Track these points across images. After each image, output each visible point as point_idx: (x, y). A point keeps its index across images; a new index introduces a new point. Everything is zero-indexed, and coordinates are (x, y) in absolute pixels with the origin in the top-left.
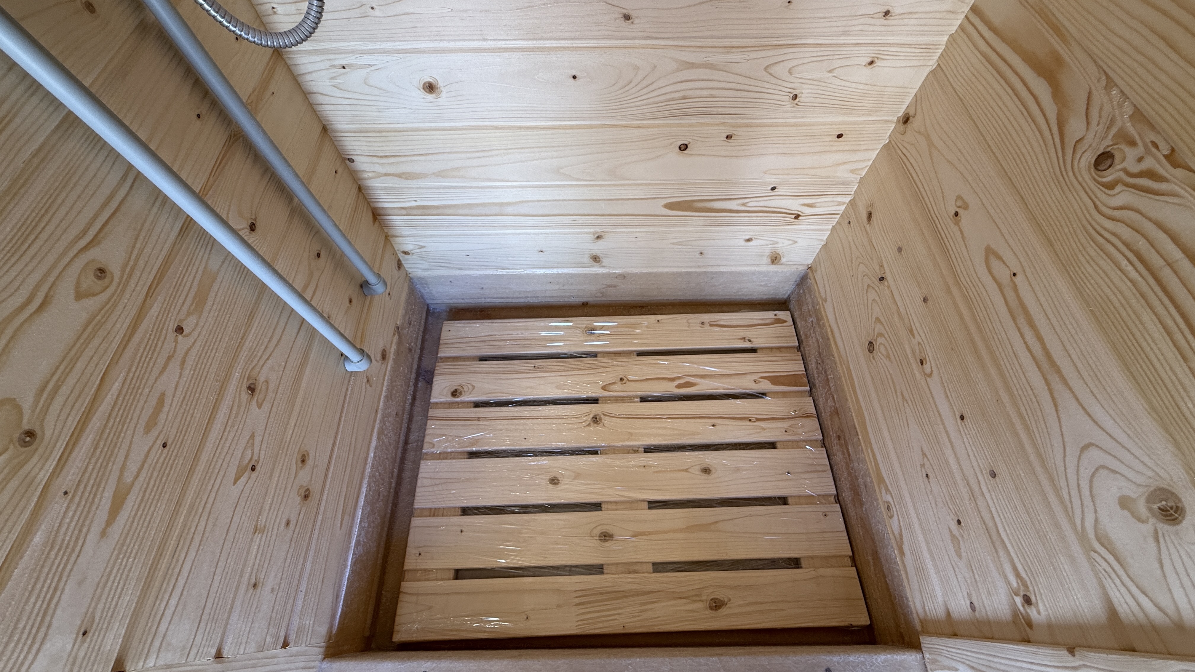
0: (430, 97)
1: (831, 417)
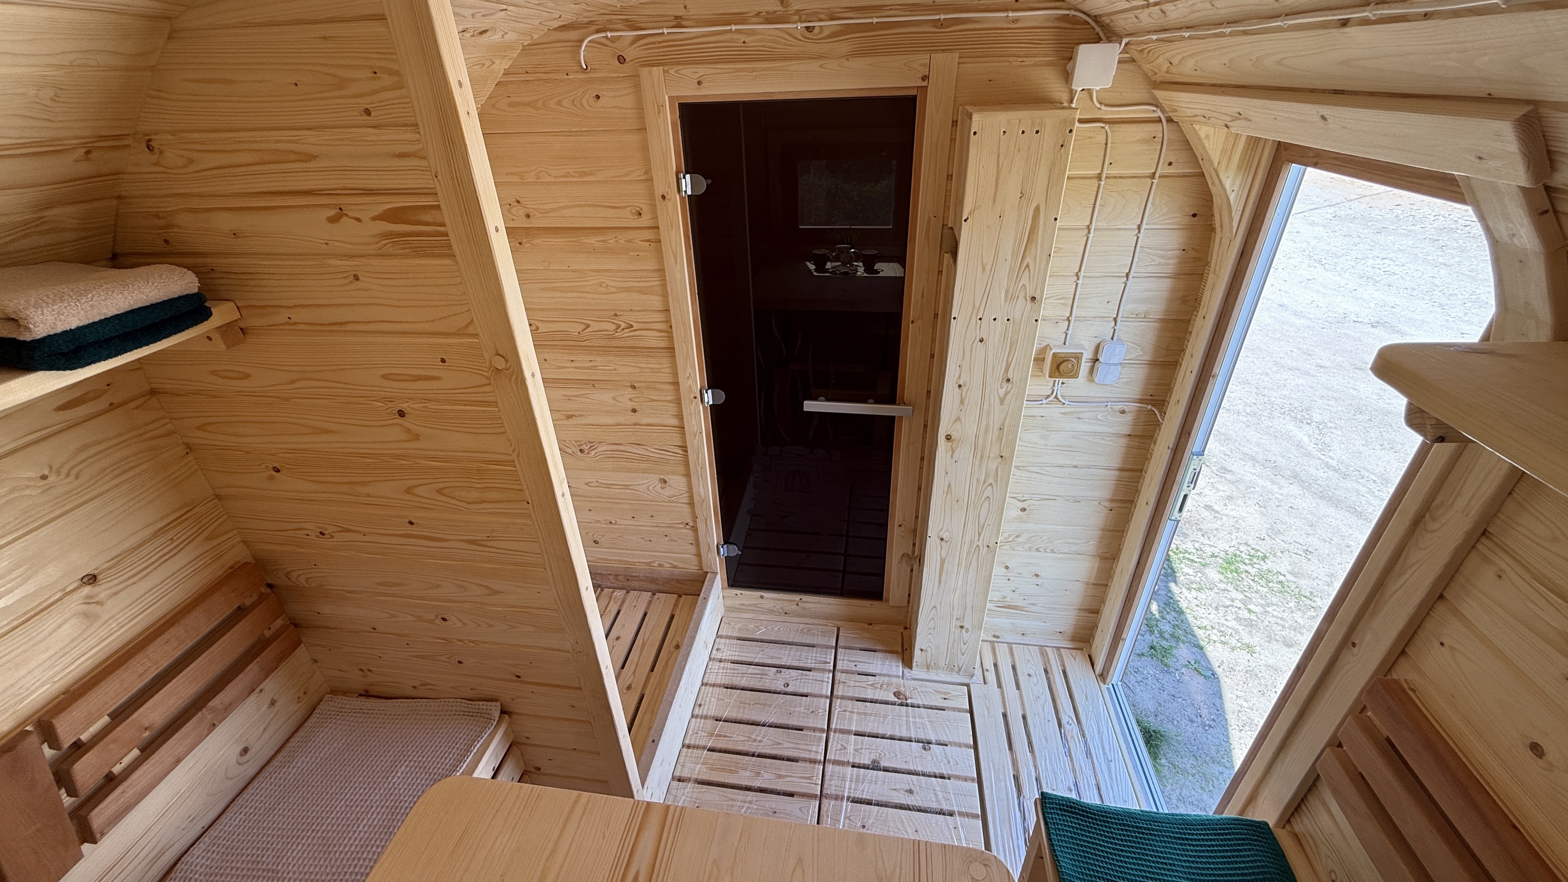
1: (617, 580)
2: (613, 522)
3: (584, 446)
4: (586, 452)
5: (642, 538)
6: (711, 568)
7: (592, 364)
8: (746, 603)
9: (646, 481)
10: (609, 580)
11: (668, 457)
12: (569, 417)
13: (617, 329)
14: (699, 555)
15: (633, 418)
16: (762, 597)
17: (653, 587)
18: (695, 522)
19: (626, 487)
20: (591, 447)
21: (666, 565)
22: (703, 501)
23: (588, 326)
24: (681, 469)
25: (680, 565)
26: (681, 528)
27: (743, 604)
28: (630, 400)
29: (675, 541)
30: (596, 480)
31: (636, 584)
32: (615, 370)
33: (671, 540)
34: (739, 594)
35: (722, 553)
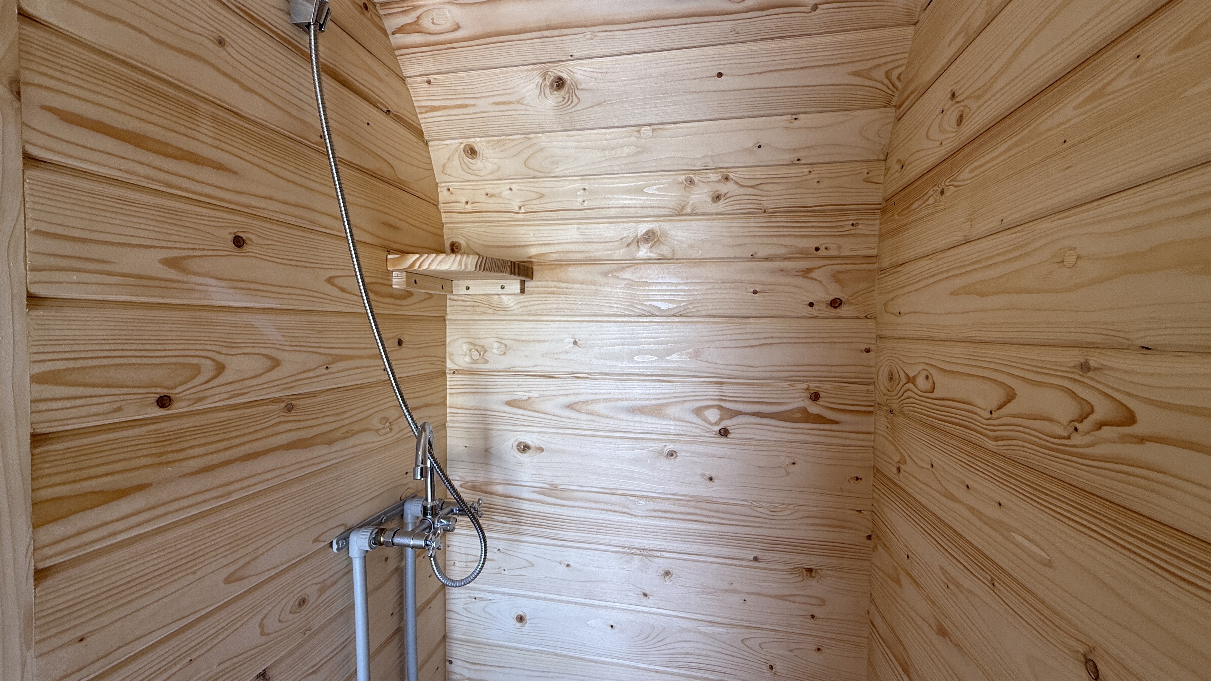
0: (518, 625)
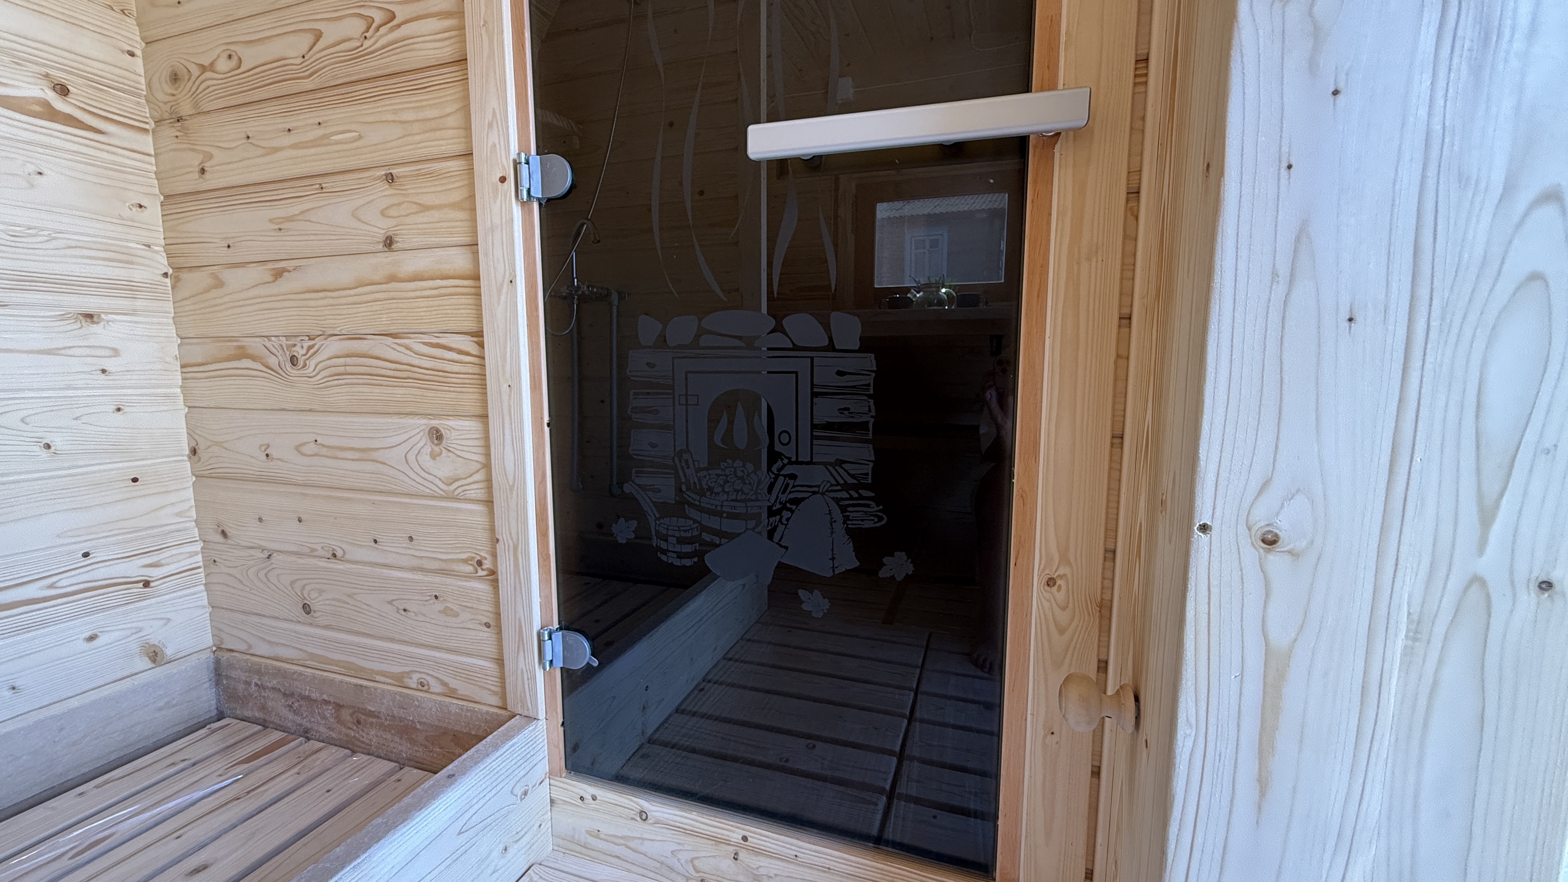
1: (339, 721)
2: (339, 553)
3: (297, 348)
4: (301, 363)
5: (390, 602)
6: (523, 704)
7: (320, 132)
8: (605, 829)
9: (406, 436)
10: (324, 718)
11: (449, 367)
12: (279, 274)
13: (367, 31)
14: (500, 661)
15: (385, 261)
16: (643, 816)
17: (404, 748)
18: (494, 555)
19: (365, 453)
20: (310, 348)
21: (436, 687)
22: (511, 488)
23: (318, 35)
24: (469, 399)
25: (464, 689)
26: (467, 577)
27: (597, 834)
28: (383, 213)
29: (456, 615)
30: (312, 438)
31: (372, 736)
32: (360, 137)
33: (446, 612)
34: (588, 797)
35: (549, 657)
